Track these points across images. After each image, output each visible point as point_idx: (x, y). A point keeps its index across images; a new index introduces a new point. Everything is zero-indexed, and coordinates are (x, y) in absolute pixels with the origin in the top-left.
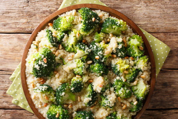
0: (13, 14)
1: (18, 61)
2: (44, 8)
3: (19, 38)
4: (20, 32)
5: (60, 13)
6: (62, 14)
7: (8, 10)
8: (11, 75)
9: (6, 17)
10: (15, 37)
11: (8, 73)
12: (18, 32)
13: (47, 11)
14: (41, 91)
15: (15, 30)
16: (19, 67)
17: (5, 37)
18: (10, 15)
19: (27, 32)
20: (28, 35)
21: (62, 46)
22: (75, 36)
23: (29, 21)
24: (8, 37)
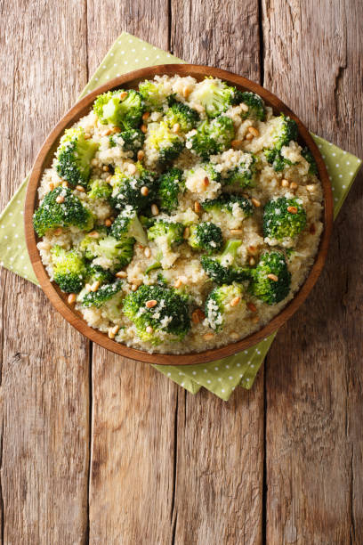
0: (46, 391)
1: (154, 377)
2: (33, 319)
3: (102, 376)
4: (88, 373)
5: (45, 277)
6: (47, 273)
7: (38, 402)
8: (186, 391)
9: (53, 406)
10: (100, 384)
11: (181, 399)
12: (87, 377)
13: (40, 312)
14: (220, 314)
15: (83, 386)
16: (167, 372)
17: (100, 409)
18: (48, 397)
19: (87, 356)
20: (95, 356)
21: (119, 270)
22: (97, 241)
23: (62, 353)
24: (100, 402)
